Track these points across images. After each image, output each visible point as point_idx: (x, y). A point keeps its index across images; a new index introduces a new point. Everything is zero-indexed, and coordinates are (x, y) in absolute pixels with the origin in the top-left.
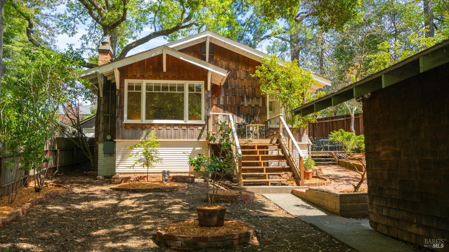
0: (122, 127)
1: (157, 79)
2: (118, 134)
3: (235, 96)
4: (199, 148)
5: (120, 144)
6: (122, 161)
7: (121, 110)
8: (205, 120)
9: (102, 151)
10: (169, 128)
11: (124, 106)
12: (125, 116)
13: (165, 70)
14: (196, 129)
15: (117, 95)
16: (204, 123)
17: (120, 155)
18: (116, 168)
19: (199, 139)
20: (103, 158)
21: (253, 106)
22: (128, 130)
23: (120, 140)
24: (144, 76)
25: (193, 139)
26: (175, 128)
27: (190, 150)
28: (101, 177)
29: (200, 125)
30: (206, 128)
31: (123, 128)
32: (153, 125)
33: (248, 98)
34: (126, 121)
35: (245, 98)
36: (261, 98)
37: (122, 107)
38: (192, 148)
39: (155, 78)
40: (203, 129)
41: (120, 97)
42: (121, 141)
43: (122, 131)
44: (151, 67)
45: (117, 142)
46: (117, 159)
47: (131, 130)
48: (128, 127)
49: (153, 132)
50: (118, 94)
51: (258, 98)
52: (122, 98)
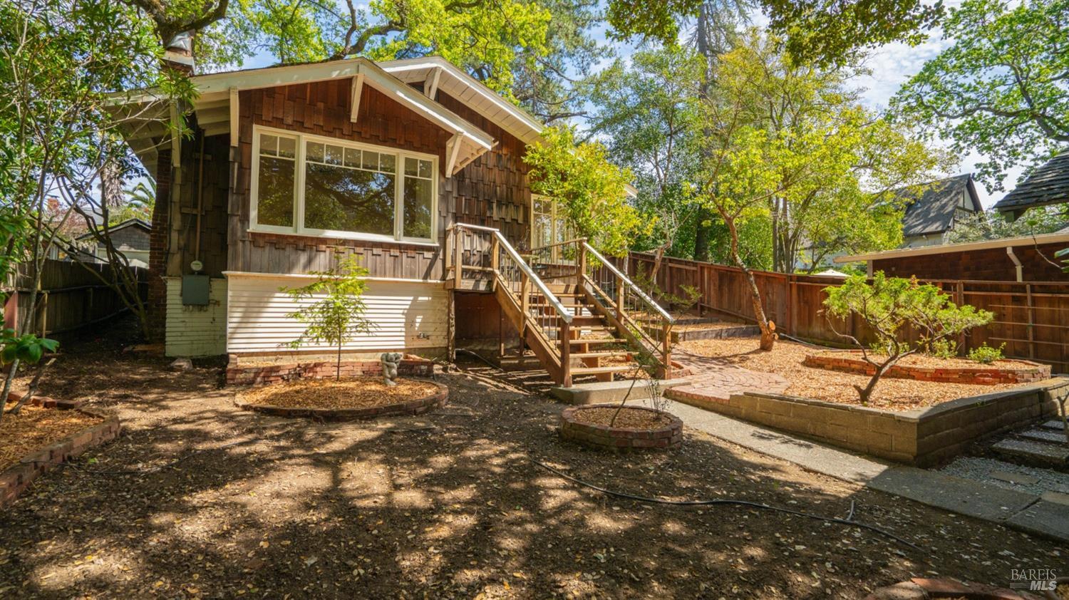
0: (244, 242)
1: (335, 137)
2: (235, 257)
3: (477, 198)
4: (426, 298)
5: (237, 283)
6: (243, 325)
7: (240, 198)
8: (439, 238)
9: (179, 297)
10: (361, 250)
11: (249, 190)
12: (254, 214)
13: (354, 117)
14: (421, 256)
15: (231, 160)
16: (437, 245)
17: (239, 310)
18: (229, 341)
19: (425, 277)
20: (181, 316)
21: (508, 220)
22: (260, 250)
23: (239, 273)
24: (303, 123)
25: (414, 277)
26: (376, 251)
27: (406, 301)
28: (185, 365)
29: (429, 249)
30: (441, 256)
31: (247, 243)
32: (324, 241)
33: (500, 204)
34: (254, 226)
35: (495, 205)
36: (522, 208)
37: (244, 193)
38: (411, 298)
39: (330, 133)
40: (436, 256)
41: (240, 167)
42: (241, 276)
43: (244, 252)
44: (321, 105)
45: (229, 279)
46: (229, 320)
47: (267, 249)
48: (261, 242)
49: (322, 260)
50: (234, 159)
51: (517, 207)
52: (245, 170)
